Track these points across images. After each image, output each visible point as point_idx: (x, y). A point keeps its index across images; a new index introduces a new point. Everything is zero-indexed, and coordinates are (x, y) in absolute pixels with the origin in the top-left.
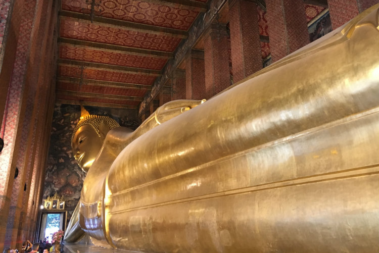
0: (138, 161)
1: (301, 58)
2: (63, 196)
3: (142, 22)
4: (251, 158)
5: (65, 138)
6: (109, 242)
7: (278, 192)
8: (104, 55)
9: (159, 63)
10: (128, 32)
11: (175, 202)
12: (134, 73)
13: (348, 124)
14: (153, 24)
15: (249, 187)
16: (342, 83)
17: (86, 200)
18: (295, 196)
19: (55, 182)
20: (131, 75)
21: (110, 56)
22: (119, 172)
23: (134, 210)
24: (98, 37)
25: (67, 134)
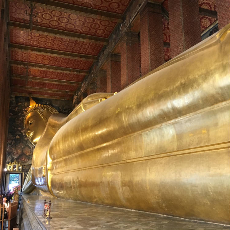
0: (68, 138)
1: (185, 58)
2: (20, 162)
3: (72, 31)
4: (146, 136)
5: (19, 121)
6: (52, 194)
7: (163, 161)
8: (45, 58)
9: (86, 64)
10: (62, 39)
11: (94, 167)
12: (68, 72)
13: (215, 110)
14: (81, 33)
15: (143, 157)
16: (214, 78)
17: (35, 165)
18: (174, 164)
19: (14, 152)
20: (66, 74)
21: (49, 59)
22: (56, 145)
23: (67, 172)
24: (39, 43)
25: (21, 118)
